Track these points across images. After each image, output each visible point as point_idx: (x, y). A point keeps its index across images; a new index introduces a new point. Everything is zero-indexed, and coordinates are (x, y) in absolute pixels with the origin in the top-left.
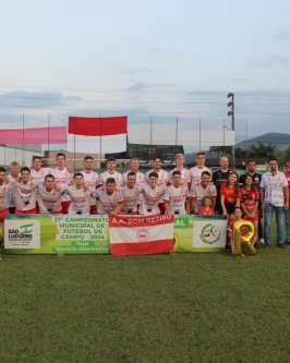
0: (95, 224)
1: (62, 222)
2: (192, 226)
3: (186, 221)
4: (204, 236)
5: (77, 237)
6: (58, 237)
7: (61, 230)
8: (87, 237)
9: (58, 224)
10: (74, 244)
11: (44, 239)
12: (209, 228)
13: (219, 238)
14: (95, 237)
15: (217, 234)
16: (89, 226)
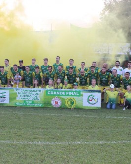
0: (34, 93)
1: (19, 91)
2: (82, 95)
3: (79, 92)
4: (89, 101)
5: (26, 99)
6: (17, 99)
7: (19, 95)
8: (31, 99)
9: (17, 92)
10: (25, 102)
11: (11, 99)
12: (91, 96)
13: (97, 102)
14: (34, 99)
15: (96, 100)
16: (31, 93)
